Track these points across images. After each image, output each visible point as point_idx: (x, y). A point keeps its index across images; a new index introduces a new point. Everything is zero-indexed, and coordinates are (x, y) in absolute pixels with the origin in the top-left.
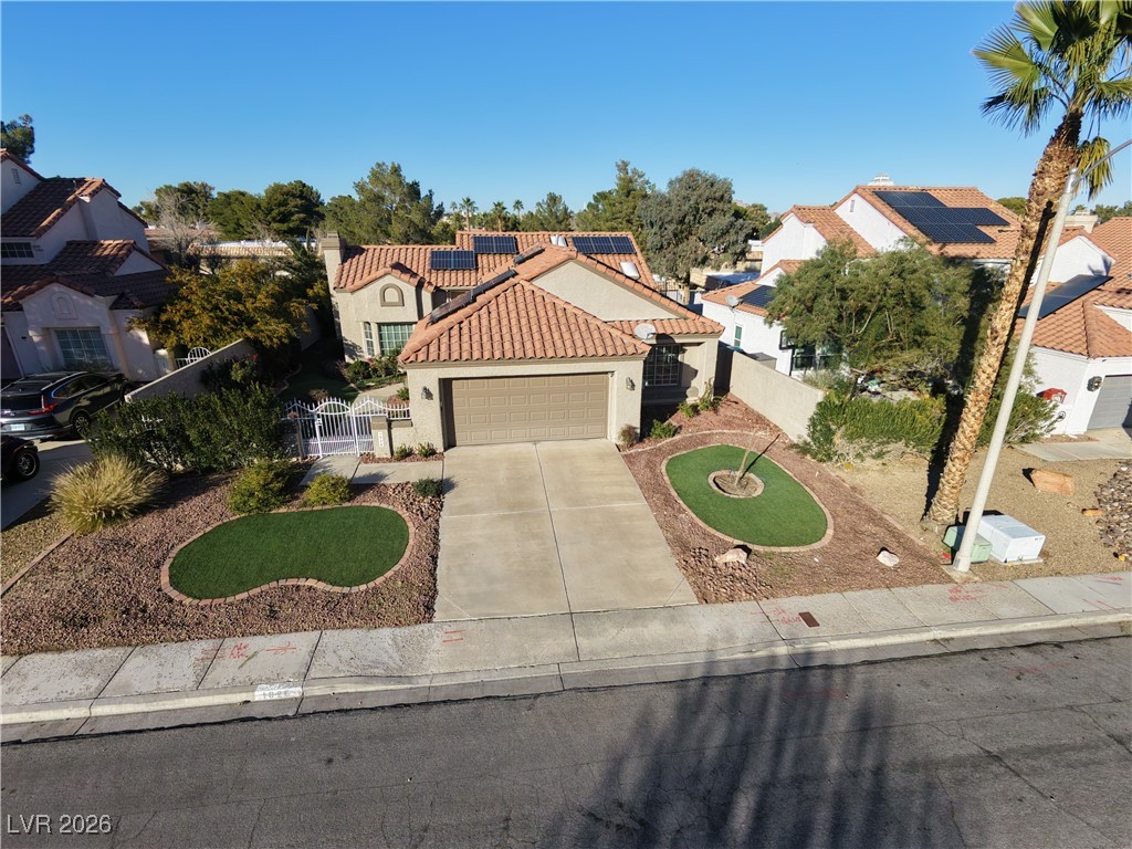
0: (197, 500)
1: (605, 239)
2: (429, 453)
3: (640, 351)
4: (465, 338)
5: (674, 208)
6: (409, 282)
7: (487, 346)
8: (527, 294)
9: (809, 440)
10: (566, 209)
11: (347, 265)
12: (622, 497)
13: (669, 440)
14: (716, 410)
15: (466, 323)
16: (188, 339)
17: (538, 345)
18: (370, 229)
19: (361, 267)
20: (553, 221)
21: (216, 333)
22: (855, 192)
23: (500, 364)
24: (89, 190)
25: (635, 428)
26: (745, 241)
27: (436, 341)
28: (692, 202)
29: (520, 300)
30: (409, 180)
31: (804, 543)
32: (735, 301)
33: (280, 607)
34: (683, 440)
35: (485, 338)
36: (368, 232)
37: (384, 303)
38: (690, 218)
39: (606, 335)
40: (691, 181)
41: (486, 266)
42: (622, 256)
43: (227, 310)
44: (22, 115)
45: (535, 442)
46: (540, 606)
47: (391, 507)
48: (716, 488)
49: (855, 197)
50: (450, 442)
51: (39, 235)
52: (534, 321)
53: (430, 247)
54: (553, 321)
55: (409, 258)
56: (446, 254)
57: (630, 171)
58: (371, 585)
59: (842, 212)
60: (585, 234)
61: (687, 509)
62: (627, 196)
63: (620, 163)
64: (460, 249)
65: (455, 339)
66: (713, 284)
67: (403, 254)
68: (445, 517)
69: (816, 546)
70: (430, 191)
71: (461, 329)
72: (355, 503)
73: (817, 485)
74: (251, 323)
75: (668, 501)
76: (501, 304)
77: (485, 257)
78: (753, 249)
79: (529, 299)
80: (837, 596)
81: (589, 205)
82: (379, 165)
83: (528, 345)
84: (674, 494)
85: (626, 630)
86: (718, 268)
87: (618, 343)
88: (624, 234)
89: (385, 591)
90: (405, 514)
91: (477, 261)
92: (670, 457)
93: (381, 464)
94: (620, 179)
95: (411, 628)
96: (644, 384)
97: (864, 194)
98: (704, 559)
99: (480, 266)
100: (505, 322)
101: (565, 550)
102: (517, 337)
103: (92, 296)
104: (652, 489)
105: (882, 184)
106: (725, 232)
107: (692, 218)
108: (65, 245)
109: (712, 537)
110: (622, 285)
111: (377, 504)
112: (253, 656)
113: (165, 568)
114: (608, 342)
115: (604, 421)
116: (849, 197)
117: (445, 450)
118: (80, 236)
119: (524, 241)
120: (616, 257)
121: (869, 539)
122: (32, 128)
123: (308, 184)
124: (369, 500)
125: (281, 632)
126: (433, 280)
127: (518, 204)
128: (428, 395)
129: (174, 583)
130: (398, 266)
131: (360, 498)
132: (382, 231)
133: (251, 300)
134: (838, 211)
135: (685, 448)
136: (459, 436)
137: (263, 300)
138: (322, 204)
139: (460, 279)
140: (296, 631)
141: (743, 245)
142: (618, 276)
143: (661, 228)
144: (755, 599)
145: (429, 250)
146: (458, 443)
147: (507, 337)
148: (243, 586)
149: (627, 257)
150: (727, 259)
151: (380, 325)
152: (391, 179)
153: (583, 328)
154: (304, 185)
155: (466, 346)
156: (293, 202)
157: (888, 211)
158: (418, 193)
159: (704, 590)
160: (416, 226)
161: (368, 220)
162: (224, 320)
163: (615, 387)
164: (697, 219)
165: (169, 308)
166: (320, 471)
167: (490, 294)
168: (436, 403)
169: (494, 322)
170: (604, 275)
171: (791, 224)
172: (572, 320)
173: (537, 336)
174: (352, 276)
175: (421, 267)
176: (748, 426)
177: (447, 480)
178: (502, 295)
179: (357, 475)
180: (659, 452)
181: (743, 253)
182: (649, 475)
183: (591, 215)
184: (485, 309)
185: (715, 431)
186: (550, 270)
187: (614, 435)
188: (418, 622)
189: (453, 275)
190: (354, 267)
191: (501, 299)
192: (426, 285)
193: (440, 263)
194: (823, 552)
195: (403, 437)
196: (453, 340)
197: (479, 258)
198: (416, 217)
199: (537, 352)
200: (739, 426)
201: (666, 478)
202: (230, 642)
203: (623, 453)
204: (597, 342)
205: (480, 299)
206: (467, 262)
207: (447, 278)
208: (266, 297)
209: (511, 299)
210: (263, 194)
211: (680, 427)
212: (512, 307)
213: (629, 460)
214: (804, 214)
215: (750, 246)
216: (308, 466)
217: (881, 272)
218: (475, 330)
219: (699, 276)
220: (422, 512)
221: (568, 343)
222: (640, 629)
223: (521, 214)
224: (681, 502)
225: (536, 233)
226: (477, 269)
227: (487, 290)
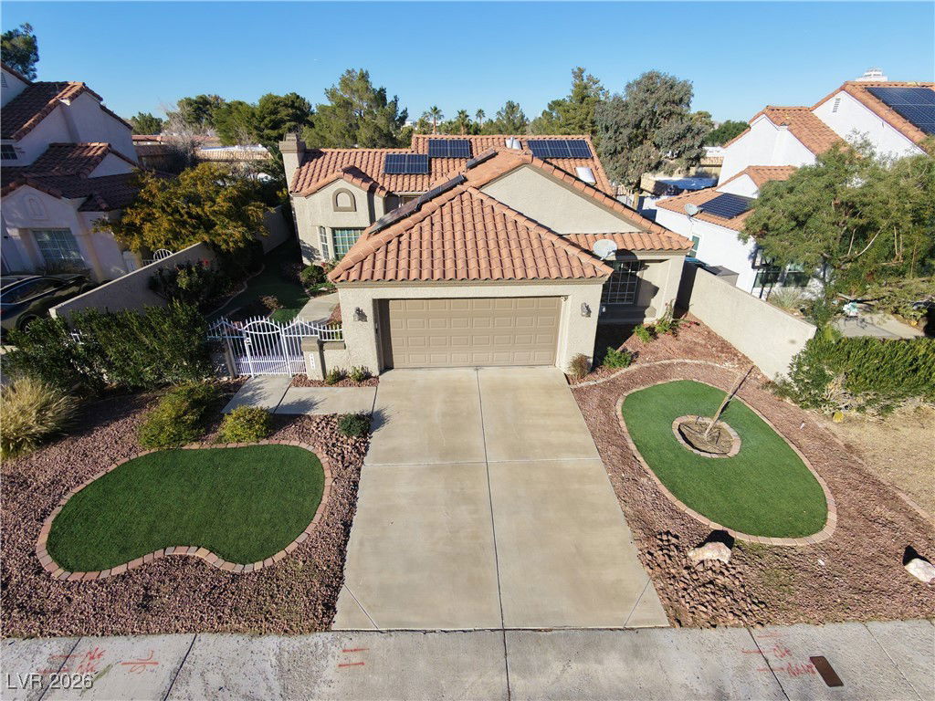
0: (113, 428)
1: (562, 143)
2: (364, 377)
3: (600, 274)
4: (404, 254)
5: (631, 111)
6: (360, 187)
7: (426, 264)
8: (475, 204)
9: (789, 380)
10: (523, 117)
11: (304, 168)
12: (570, 448)
13: (624, 370)
14: (675, 334)
15: (406, 236)
16: (151, 241)
17: (484, 264)
18: (339, 134)
19: (317, 170)
20: (511, 128)
21: (177, 236)
22: (842, 89)
23: (440, 285)
24: (69, 94)
25: (589, 358)
26: (700, 146)
27: (370, 257)
28: (649, 106)
29: (467, 210)
30: (376, 86)
31: (799, 534)
32: (694, 209)
33: (158, 591)
34: (640, 371)
35: (426, 254)
36: (336, 136)
37: (337, 207)
38: (646, 122)
39: (561, 254)
40: (649, 84)
41: (439, 170)
42: (578, 161)
43: (187, 213)
44: (24, 24)
45: (477, 368)
46: (466, 613)
47: (311, 448)
48: (682, 442)
49: (842, 95)
50: (386, 364)
51: (19, 138)
52: (480, 235)
53: (385, 150)
54: (502, 236)
55: (364, 162)
56: (401, 158)
57: (585, 78)
58: (269, 562)
59: (823, 114)
60: (541, 138)
61: (650, 471)
62: (581, 103)
63: (576, 70)
64: (415, 153)
65: (392, 256)
66: (660, 189)
67: (359, 158)
68: (369, 464)
69: (817, 538)
70: (395, 97)
71: (399, 242)
72: (273, 441)
73: (804, 441)
74: (208, 225)
75: (626, 457)
76: (445, 214)
77: (439, 161)
78: (708, 155)
79: (477, 209)
80: (858, 627)
81: (544, 112)
82: (349, 72)
83: (473, 264)
84: (633, 447)
85: (574, 665)
86: (671, 173)
87: (575, 263)
88: (581, 137)
89: (282, 575)
90: (324, 459)
91: (430, 165)
92: (626, 394)
93: (312, 388)
94: (576, 86)
95: (303, 638)
96: (601, 309)
97: (854, 91)
98: (674, 553)
99: (433, 170)
100: (448, 235)
101: (502, 523)
102: (461, 254)
103: (60, 198)
104: (606, 437)
105: (873, 79)
106: (682, 137)
107: (648, 122)
108: (48, 147)
109: (682, 515)
110: (581, 194)
111: (295, 443)
112: (105, 672)
113: (49, 521)
114: (564, 262)
115: (554, 348)
116: (833, 95)
117: (381, 373)
118: (62, 137)
119: (479, 144)
120: (572, 161)
121: (886, 532)
122: (34, 37)
123: (301, 95)
124: (289, 438)
125: (148, 632)
126: (386, 185)
127: (480, 114)
128: (361, 315)
129: (52, 547)
130: (354, 172)
131: (279, 434)
132: (350, 137)
133: (209, 203)
134: (816, 112)
135: (643, 382)
136: (397, 358)
137: (222, 203)
138: (312, 113)
139: (413, 184)
140: (167, 632)
141: (699, 151)
142: (577, 184)
143: (615, 132)
144: (746, 625)
145: (384, 154)
146: (395, 366)
147: (449, 254)
148: (125, 553)
149: (583, 161)
150: (680, 164)
151: (334, 230)
152: (360, 85)
153: (535, 243)
154: (298, 97)
155: (403, 264)
156: (284, 113)
157: (884, 110)
158: (384, 99)
159: (676, 605)
160: (381, 131)
161: (339, 124)
162: (183, 224)
163: (568, 313)
164: (655, 124)
165: (129, 211)
166: (249, 394)
167: (436, 202)
168: (369, 327)
169: (437, 236)
170: (561, 183)
171: (762, 127)
172: (523, 234)
173: (482, 253)
174: (308, 180)
175: (375, 171)
176: (712, 356)
177: (379, 413)
178: (448, 204)
179: (285, 402)
180: (612, 387)
181: (698, 158)
182: (603, 418)
183: (546, 121)
184: (427, 221)
185: (675, 361)
186: (501, 176)
187: (563, 364)
188: (312, 629)
189: (406, 179)
190: (311, 171)
191: (446, 209)
192: (378, 190)
193: (394, 167)
194: (825, 550)
195: (335, 359)
196: (390, 257)
197: (433, 162)
198: (381, 122)
199: (483, 272)
200: (703, 355)
201: (622, 423)
202: (87, 644)
203: (573, 387)
204: (551, 261)
205: (425, 208)
206: (421, 166)
207: (400, 183)
208: (224, 201)
209: (457, 209)
210: (257, 103)
211: (637, 354)
212: (457, 218)
213: (580, 395)
214: (776, 115)
215: (706, 151)
216: (238, 386)
217: (902, 182)
218: (415, 245)
219: (649, 181)
220: (343, 457)
221: (518, 262)
222: (593, 667)
223: (482, 122)
224: (641, 459)
225: (491, 137)
226: (430, 174)
227: (434, 197)
